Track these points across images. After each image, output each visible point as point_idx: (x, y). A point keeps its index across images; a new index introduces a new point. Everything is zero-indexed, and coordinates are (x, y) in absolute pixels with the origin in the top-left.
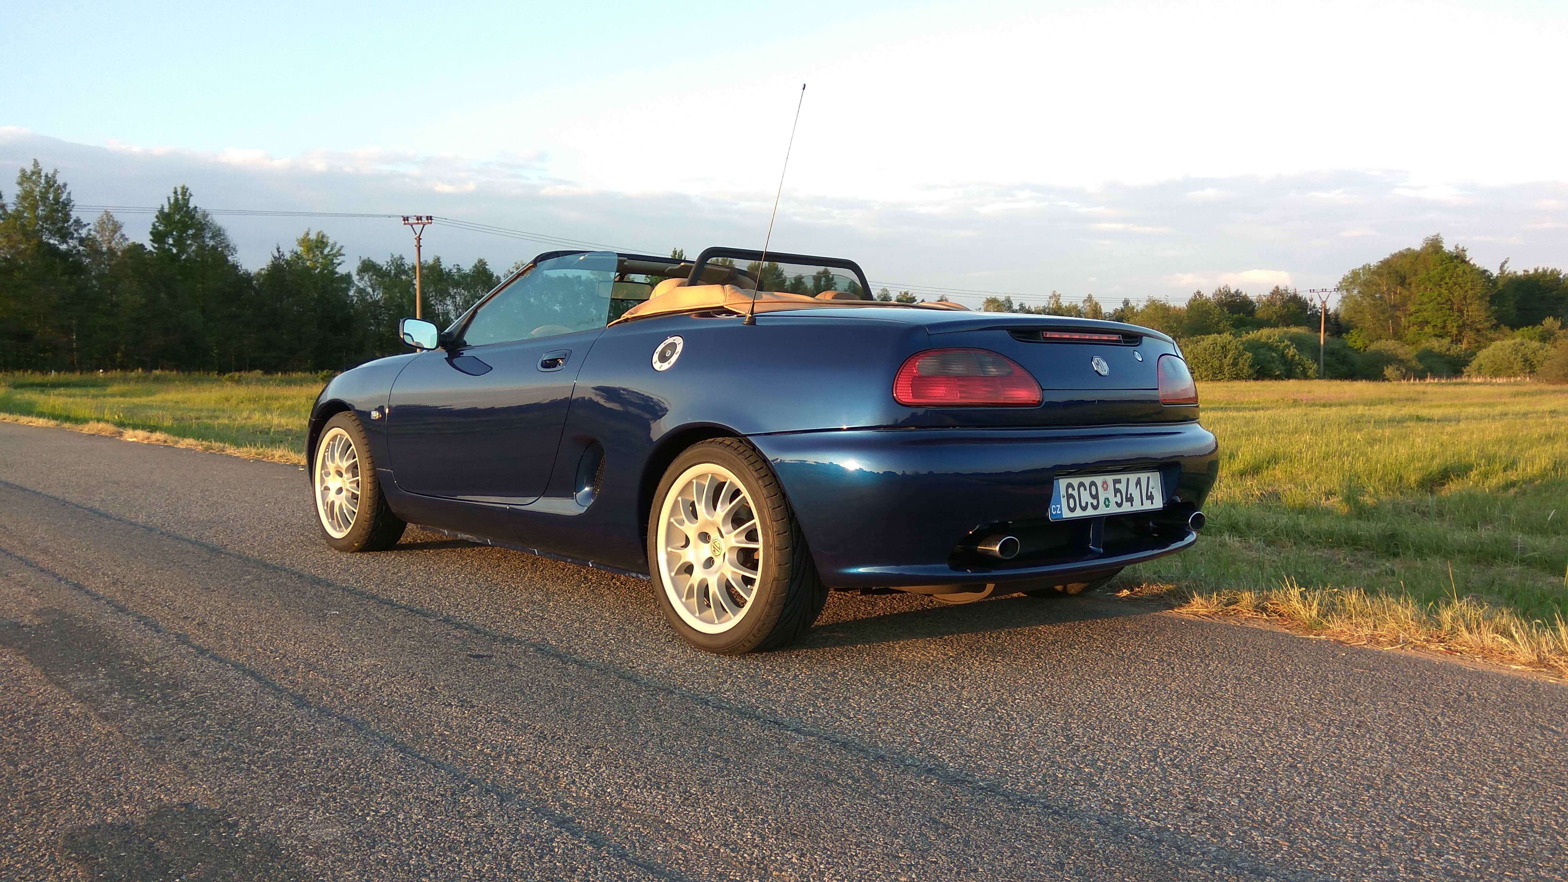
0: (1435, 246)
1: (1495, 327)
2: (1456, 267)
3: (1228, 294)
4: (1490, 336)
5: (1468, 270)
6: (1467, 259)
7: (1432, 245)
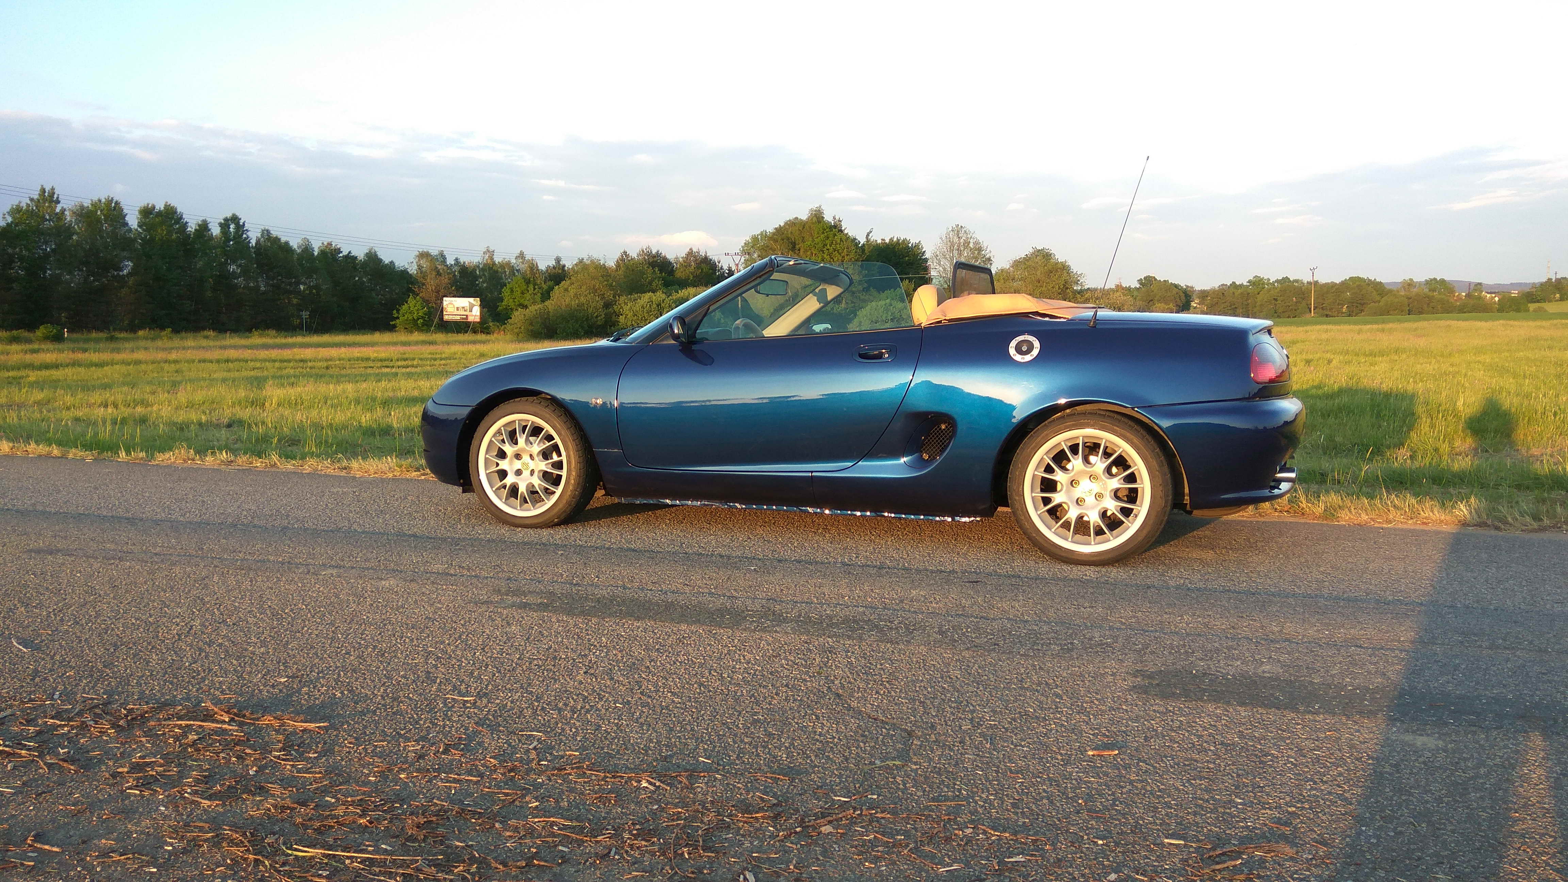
0: (817, 216)
1: (866, 290)
2: (835, 235)
3: (649, 254)
4: (862, 297)
5: (844, 238)
6: (843, 229)
7: (816, 215)
